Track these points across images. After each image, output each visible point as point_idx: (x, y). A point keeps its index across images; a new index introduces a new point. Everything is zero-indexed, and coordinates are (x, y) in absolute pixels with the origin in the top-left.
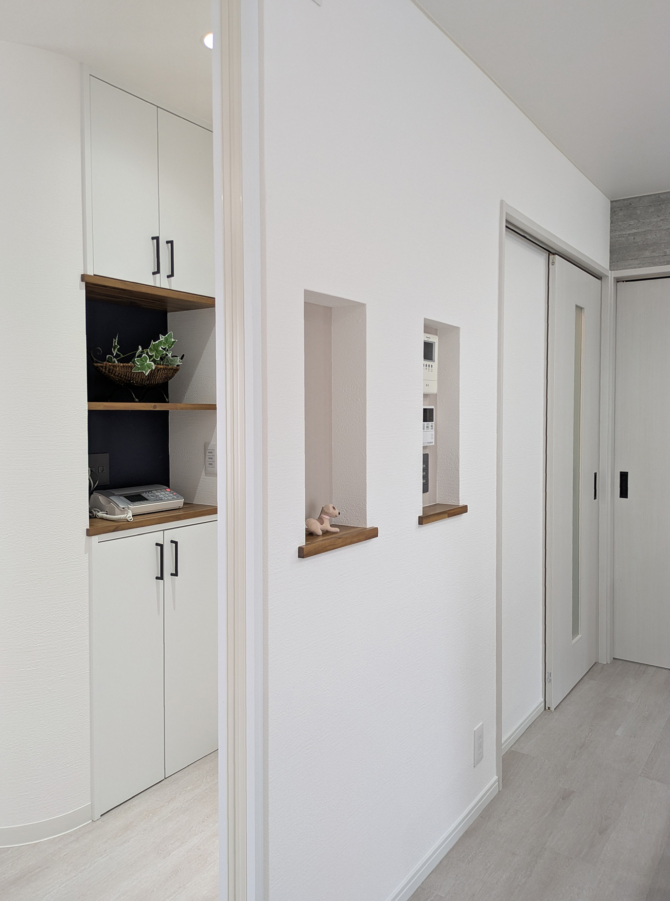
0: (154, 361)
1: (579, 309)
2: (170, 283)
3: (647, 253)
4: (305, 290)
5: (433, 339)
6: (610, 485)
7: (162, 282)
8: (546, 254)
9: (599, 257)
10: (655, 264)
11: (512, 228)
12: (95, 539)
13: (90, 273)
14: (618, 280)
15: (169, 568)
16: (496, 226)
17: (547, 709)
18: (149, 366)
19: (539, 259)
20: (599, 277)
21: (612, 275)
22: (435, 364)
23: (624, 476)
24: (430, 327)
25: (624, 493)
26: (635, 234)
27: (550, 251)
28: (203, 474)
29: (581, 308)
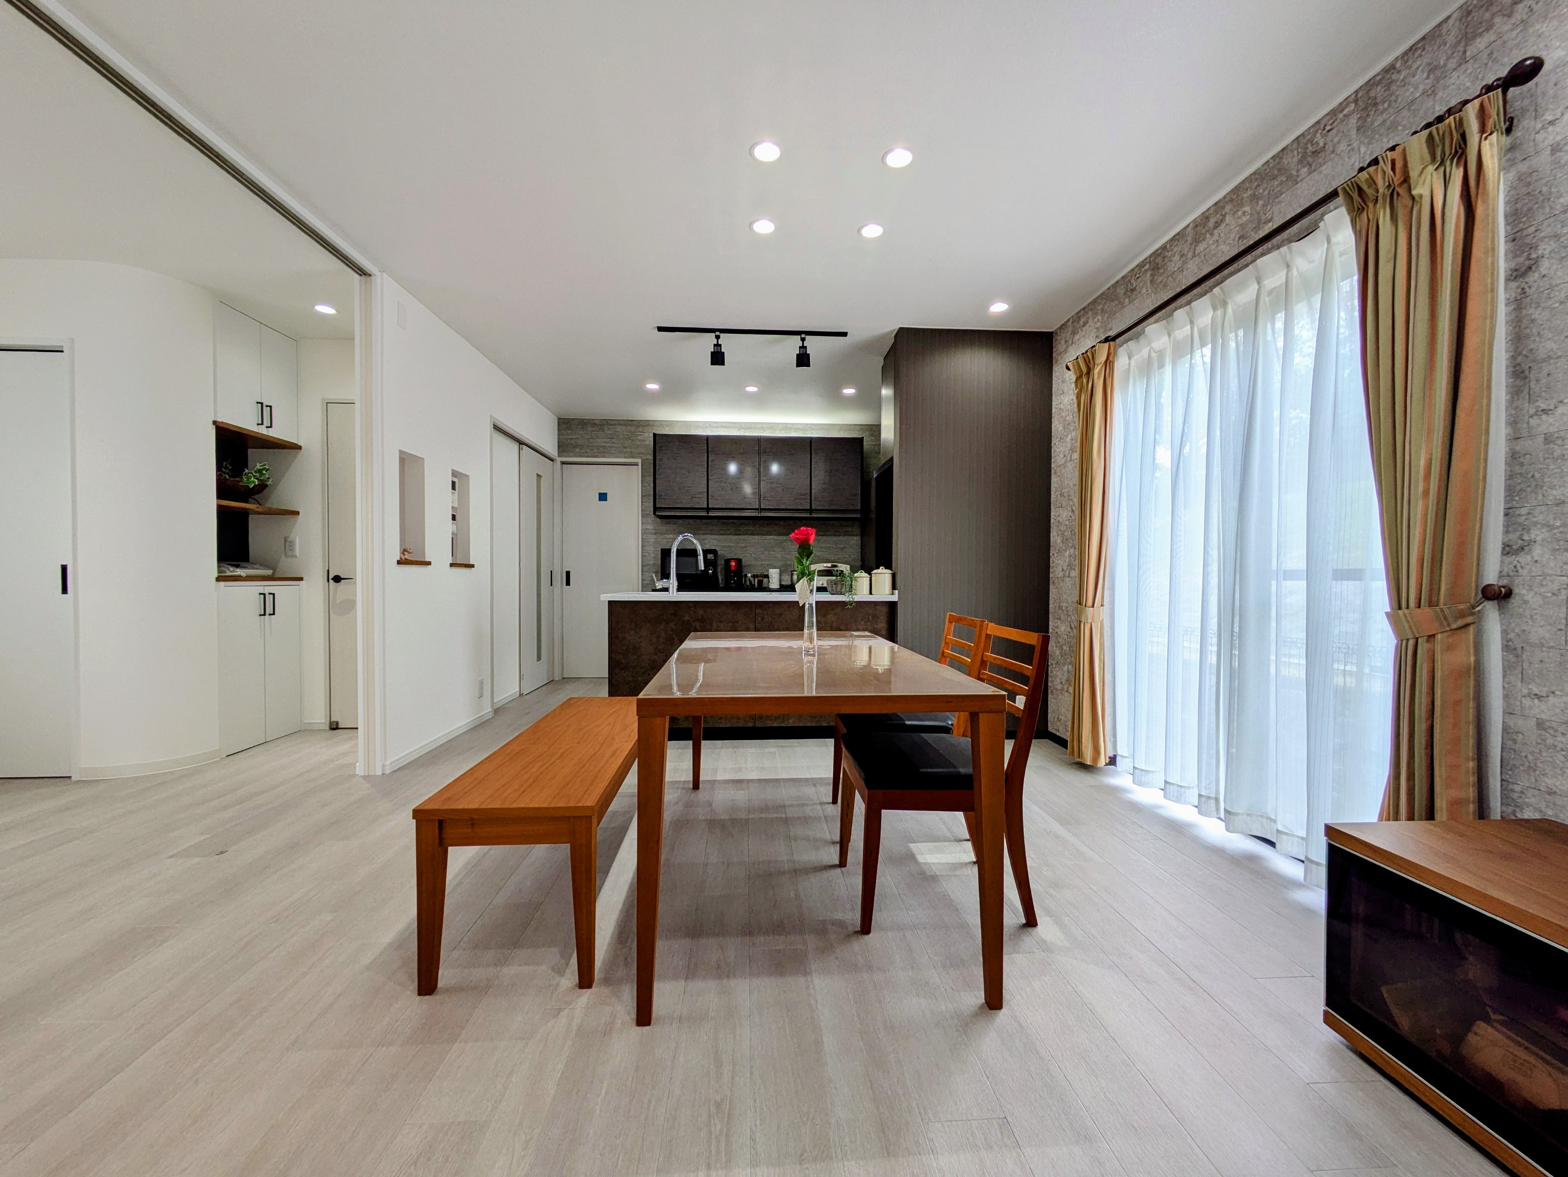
0: (257, 479)
1: (539, 476)
2: (268, 431)
3: (577, 450)
4: (400, 450)
5: (455, 480)
6: (559, 578)
7: (263, 430)
8: (517, 444)
9: (551, 448)
10: (581, 456)
11: (496, 428)
12: (222, 584)
13: (219, 420)
14: (563, 463)
15: (269, 610)
16: (489, 427)
17: (521, 695)
18: (254, 482)
19: (515, 446)
20: (552, 460)
21: (559, 459)
22: (456, 492)
23: (568, 573)
24: (455, 474)
25: (568, 583)
26: (571, 439)
27: (521, 443)
28: (283, 556)
29: (540, 476)
